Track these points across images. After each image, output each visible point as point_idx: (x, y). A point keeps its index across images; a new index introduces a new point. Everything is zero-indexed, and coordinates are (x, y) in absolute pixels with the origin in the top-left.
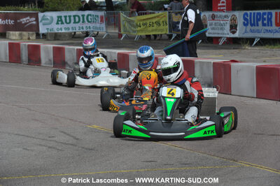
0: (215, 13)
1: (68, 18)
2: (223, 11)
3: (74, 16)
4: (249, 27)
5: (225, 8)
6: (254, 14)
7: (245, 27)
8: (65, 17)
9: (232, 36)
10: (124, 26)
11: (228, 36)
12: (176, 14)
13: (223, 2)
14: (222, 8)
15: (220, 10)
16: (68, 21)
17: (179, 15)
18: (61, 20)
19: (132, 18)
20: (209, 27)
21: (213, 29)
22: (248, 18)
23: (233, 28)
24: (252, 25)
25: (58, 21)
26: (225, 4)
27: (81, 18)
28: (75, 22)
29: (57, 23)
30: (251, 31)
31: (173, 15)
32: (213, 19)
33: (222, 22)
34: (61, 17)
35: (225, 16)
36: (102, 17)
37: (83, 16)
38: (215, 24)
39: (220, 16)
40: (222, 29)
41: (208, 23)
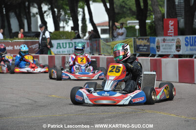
0: (166, 38)
1: (64, 44)
2: (171, 36)
3: (69, 43)
4: (189, 47)
5: (173, 34)
6: (193, 37)
7: (186, 47)
8: (63, 43)
9: (177, 53)
10: (103, 49)
11: (175, 54)
12: (139, 39)
13: (171, 30)
14: (170, 34)
15: (169, 36)
16: (65, 46)
17: (141, 40)
18: (60, 46)
19: (108, 44)
20: (161, 48)
21: (164, 49)
22: (189, 41)
23: (178, 47)
24: (191, 45)
25: (58, 46)
26: (173, 31)
27: (74, 44)
28: (69, 47)
29: (57, 48)
30: (191, 50)
31: (137, 40)
32: (164, 42)
33: (170, 44)
34: (59, 44)
35: (173, 40)
36: (88, 43)
37: (75, 43)
38: (166, 45)
39: (169, 40)
40: (170, 48)
41: (161, 45)
